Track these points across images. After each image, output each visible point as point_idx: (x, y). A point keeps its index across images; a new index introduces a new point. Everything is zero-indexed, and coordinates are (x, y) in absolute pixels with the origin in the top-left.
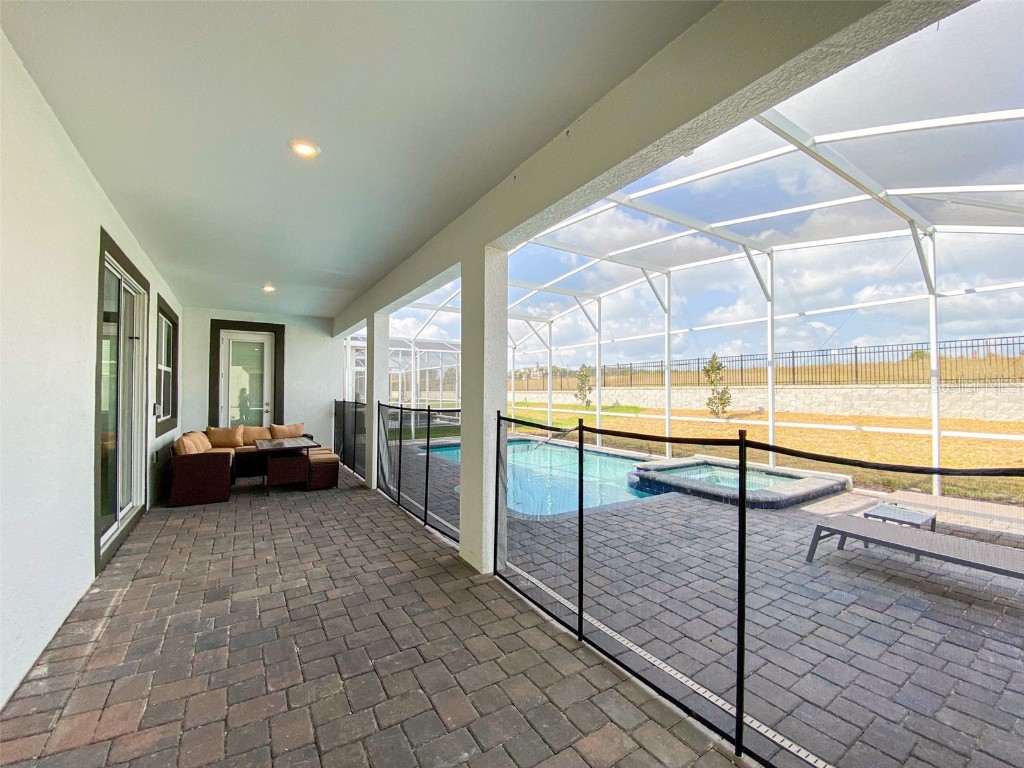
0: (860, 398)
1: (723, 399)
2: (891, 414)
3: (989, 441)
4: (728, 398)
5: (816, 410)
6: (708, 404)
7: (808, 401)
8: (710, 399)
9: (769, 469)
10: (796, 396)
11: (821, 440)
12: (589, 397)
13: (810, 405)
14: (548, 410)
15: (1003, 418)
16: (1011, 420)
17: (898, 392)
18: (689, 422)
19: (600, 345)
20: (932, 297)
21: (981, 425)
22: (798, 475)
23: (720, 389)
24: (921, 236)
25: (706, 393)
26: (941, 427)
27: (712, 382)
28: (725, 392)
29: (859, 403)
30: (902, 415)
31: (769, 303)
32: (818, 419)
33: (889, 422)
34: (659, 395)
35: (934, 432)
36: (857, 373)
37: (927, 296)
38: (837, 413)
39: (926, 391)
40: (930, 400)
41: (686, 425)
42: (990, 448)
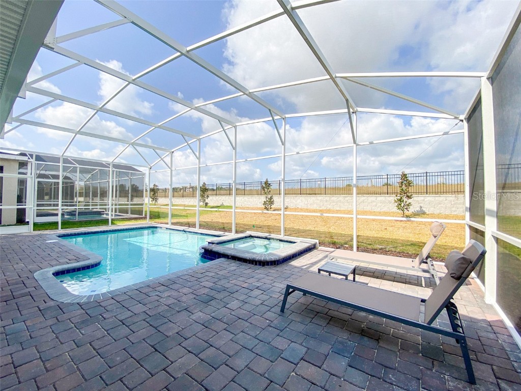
0: (326, 201)
1: (271, 202)
2: (338, 209)
3: (374, 220)
4: (273, 201)
5: (310, 207)
6: (264, 204)
7: (306, 203)
8: (265, 202)
9: (281, 239)
10: (301, 200)
11: (310, 221)
12: (207, 201)
13: (307, 204)
14: (169, 207)
15: (378, 210)
16: (381, 211)
17: (341, 198)
18: (255, 213)
19: (199, 167)
20: (355, 145)
21: (371, 213)
22: (294, 241)
23: (269, 196)
24: (351, 113)
25: (263, 199)
26: (358, 214)
27: (265, 193)
28: (271, 198)
29: (326, 203)
30: (342, 209)
31: (283, 146)
32: (310, 211)
33: (338, 212)
34: (243, 200)
35: (354, 216)
36: (325, 191)
37: (353, 145)
38: (317, 208)
39: (351, 198)
40: (353, 202)
41: (253, 215)
42: (374, 223)
